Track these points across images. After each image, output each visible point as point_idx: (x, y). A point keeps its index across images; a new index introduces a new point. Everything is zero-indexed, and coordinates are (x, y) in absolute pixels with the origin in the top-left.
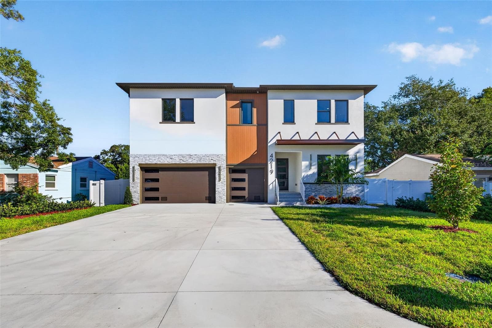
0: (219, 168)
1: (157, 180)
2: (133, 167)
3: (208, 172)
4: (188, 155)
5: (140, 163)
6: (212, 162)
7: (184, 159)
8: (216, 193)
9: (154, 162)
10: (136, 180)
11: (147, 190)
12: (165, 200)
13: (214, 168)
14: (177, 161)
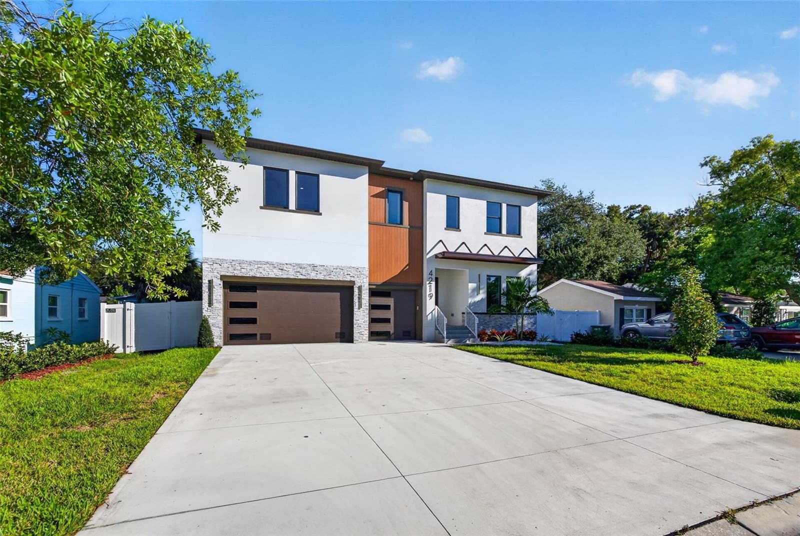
0: (360, 288)
1: (253, 305)
2: (209, 281)
3: (339, 294)
4: (310, 265)
5: (223, 273)
6: (348, 278)
7: (304, 272)
8: (355, 326)
9: (251, 274)
10: (215, 305)
11: (233, 321)
12: (267, 339)
13: (351, 289)
14: (291, 274)
